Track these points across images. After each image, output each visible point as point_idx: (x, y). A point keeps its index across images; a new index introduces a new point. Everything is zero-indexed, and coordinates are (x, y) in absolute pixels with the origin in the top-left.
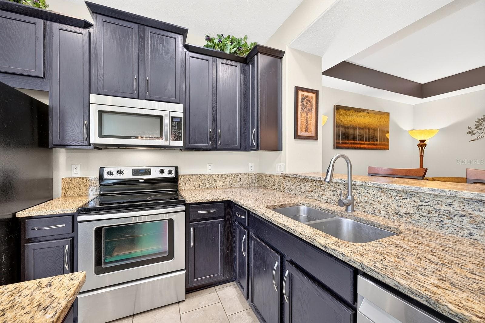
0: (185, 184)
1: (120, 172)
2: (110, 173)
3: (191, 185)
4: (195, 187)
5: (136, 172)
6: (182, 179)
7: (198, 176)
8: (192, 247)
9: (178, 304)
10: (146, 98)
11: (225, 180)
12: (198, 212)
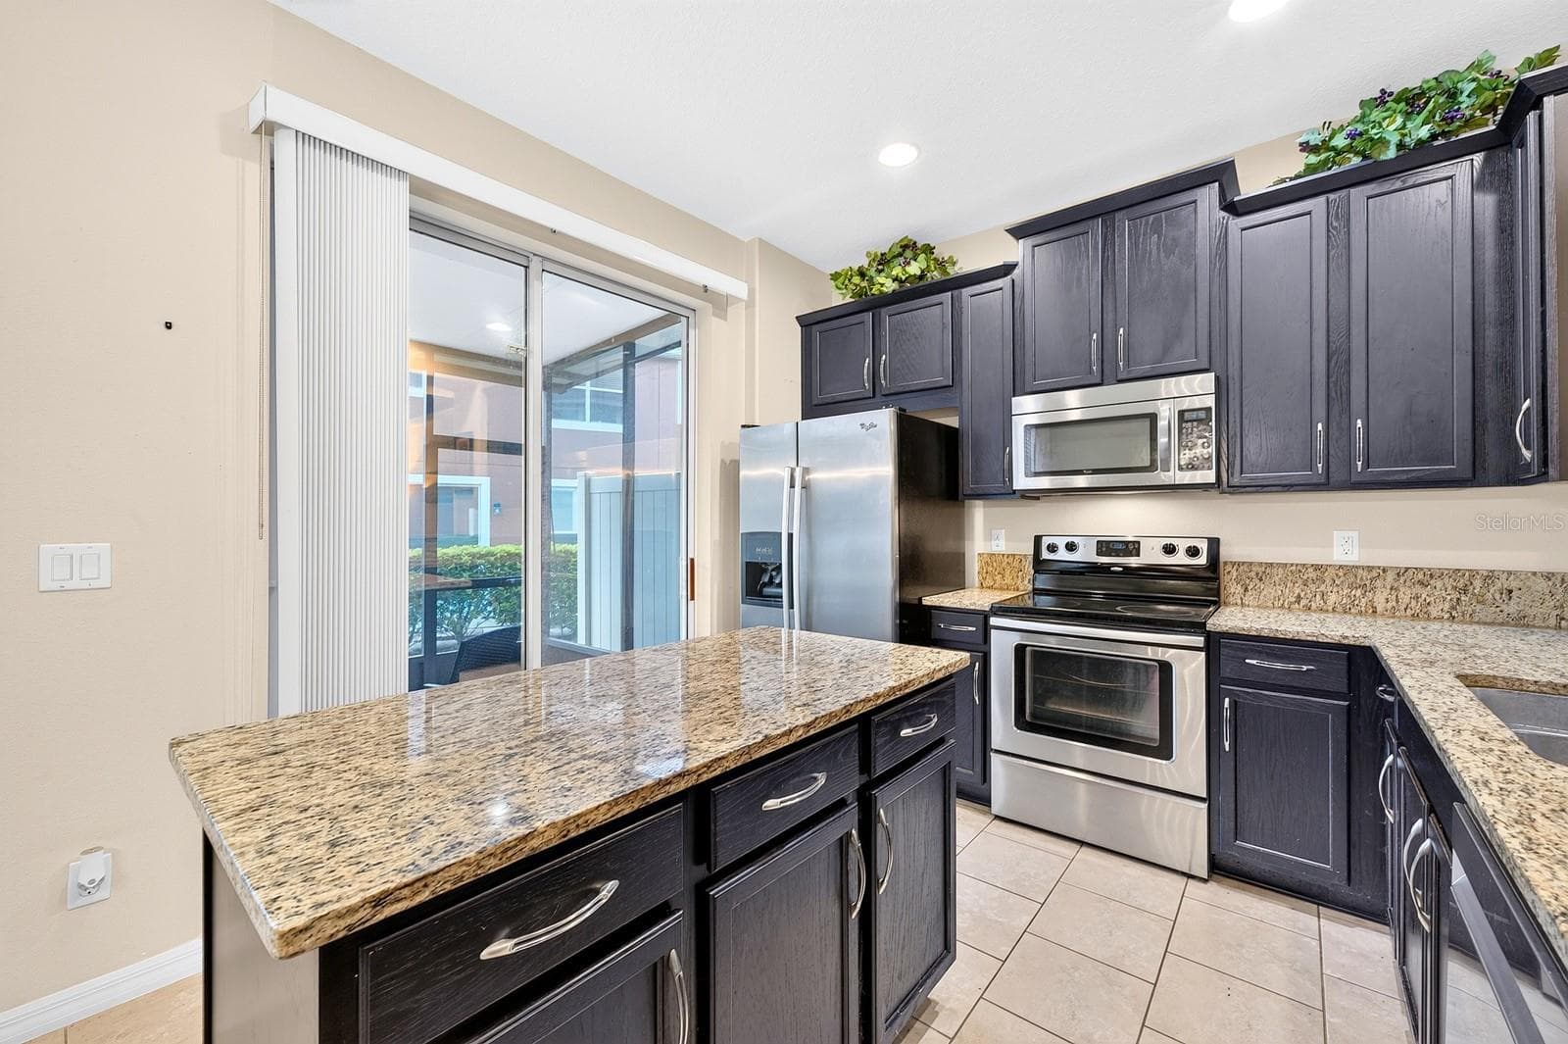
0: (1246, 590)
1: (1071, 547)
2: (1052, 548)
3: (1265, 592)
4: (1281, 601)
5: (1105, 547)
6: (1234, 574)
7: (1294, 568)
8: (1227, 749)
9: (1185, 879)
10: (1120, 377)
11: (1418, 589)
12: (1247, 661)
